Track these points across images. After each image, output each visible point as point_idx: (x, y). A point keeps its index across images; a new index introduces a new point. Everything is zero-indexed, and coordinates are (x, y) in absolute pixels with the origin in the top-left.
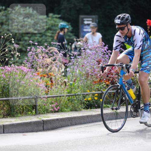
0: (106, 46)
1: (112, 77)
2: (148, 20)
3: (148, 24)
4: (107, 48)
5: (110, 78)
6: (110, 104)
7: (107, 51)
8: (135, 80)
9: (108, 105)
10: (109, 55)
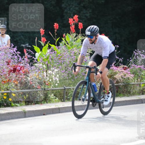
0: (15, 48)
1: (21, 77)
2: (55, 24)
3: (55, 28)
4: (16, 49)
5: (19, 78)
6: (19, 103)
7: (16, 52)
8: (43, 80)
9: (16, 104)
10: (18, 56)
